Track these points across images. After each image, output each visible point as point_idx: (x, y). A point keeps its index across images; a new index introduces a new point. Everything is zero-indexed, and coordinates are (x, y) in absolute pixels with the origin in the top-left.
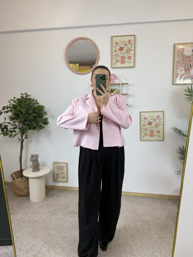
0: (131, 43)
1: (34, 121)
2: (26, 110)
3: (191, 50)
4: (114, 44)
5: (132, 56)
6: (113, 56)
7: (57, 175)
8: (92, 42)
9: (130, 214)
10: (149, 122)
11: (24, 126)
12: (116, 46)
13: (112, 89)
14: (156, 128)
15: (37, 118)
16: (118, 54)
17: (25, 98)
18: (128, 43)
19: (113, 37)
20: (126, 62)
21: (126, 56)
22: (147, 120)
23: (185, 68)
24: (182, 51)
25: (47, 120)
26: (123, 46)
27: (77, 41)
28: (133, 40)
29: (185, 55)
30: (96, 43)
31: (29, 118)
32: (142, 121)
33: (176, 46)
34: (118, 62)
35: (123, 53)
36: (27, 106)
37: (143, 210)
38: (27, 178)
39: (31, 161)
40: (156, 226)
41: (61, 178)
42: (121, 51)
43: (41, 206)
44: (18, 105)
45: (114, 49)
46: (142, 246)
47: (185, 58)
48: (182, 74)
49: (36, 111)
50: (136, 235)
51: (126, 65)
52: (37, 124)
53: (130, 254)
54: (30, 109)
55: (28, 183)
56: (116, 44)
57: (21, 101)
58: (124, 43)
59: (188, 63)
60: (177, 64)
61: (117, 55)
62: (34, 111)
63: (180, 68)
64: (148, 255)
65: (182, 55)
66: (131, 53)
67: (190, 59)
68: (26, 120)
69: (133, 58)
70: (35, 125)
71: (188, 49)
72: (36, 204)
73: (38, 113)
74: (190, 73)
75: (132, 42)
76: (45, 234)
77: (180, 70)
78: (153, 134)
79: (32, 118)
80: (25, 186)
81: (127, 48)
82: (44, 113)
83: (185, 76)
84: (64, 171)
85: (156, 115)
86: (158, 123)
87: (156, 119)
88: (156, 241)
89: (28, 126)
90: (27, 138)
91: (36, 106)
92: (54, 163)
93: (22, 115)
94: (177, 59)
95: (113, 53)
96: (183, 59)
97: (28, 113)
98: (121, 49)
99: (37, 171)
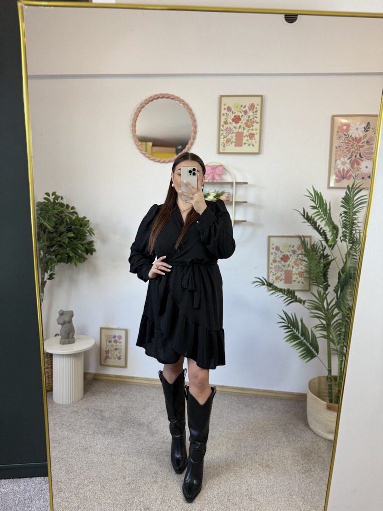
0: (255, 110)
1: (68, 247)
2: (55, 225)
3: (362, 128)
4: (225, 109)
5: (257, 134)
6: (221, 132)
7: (107, 352)
8: (183, 104)
9: (247, 428)
10: (284, 256)
11: (47, 255)
12: (228, 113)
13: (218, 192)
14: (296, 267)
15: (72, 240)
16: (230, 128)
17: (52, 201)
18: (250, 109)
19: (222, 96)
20: (245, 144)
21: (245, 133)
22: (281, 252)
23: (350, 159)
24: (346, 129)
25: (93, 246)
26: (240, 115)
27: (155, 100)
28: (258, 105)
29: (351, 136)
30: (191, 106)
31: (60, 241)
32: (272, 254)
33: (336, 118)
34: (230, 144)
35: (240, 127)
36: (56, 218)
37: (270, 421)
38: (51, 355)
39: (59, 324)
40: (295, 451)
41: (114, 358)
42: (237, 122)
43: (76, 412)
44: (41, 215)
45: (223, 119)
46: (270, 485)
47: (351, 141)
48: (346, 169)
49: (73, 227)
50: (258, 466)
51: (245, 149)
52: (76, 253)
54: (62, 223)
55: (50, 366)
56: (228, 111)
57: (46, 207)
58: (242, 108)
59: (356, 151)
60: (336, 151)
61: (229, 131)
62: (69, 226)
63: (342, 159)
65: (345, 135)
66: (254, 128)
67: (360, 144)
68: (54, 243)
69: (257, 137)
70: (71, 254)
71: (355, 125)
72: (67, 407)
73: (77, 232)
74: (359, 169)
75: (256, 108)
76: (84, 462)
77: (343, 162)
78: (292, 277)
79: (67, 241)
81: (247, 119)
82: (87, 231)
83: (351, 173)
84: (120, 346)
85: (297, 242)
86: (300, 259)
87: (296, 249)
88: (295, 476)
89: (56, 254)
90: (54, 278)
91: (72, 218)
92: (101, 329)
93: (45, 233)
94: (336, 143)
95: (221, 125)
96: (347, 143)
97: (56, 232)
98: (236, 120)
99: (69, 343)
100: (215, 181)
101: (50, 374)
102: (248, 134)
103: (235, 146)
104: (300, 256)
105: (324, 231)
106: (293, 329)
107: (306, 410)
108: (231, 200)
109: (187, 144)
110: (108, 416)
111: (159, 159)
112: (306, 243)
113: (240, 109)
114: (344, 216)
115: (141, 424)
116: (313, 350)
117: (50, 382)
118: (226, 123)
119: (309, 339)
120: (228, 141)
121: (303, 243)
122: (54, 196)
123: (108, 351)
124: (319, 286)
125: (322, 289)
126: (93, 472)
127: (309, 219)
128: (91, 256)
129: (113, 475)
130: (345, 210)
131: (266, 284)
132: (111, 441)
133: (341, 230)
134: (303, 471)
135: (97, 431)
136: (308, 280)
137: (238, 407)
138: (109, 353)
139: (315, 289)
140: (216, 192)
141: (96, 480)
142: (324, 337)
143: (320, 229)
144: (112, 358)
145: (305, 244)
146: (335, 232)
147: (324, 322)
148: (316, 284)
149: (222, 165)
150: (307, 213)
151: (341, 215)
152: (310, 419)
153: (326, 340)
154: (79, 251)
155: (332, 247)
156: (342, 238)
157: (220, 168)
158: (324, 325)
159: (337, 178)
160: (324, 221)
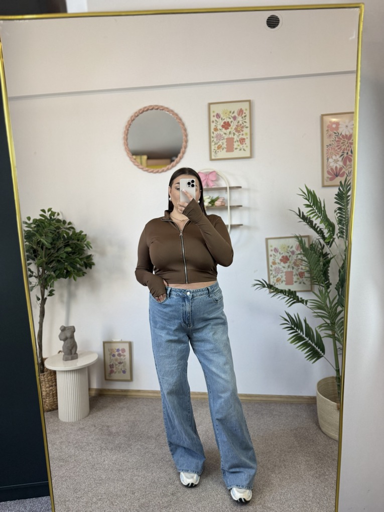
0: (244, 115)
1: (66, 262)
2: (52, 241)
3: (351, 125)
4: (214, 116)
5: (247, 138)
6: (212, 139)
7: (111, 366)
8: (173, 114)
10: (283, 257)
11: (46, 271)
12: (217, 120)
13: (213, 197)
14: (295, 267)
15: (71, 255)
16: (220, 134)
17: (49, 218)
18: (239, 115)
19: (210, 104)
20: (236, 149)
21: (236, 138)
22: (280, 253)
23: (342, 157)
24: (336, 127)
25: (91, 259)
26: (230, 121)
27: (145, 112)
28: (246, 110)
29: (341, 134)
30: (181, 115)
31: (58, 257)
32: (271, 256)
33: (325, 117)
34: (221, 150)
35: (230, 133)
36: (53, 234)
37: (280, 427)
38: (55, 372)
39: (61, 340)
41: (119, 372)
42: (227, 129)
43: (82, 429)
44: (37, 231)
45: (213, 126)
47: (341, 139)
48: (338, 167)
49: (70, 242)
51: (236, 154)
52: (74, 267)
53: (260, 508)
54: (59, 238)
55: (54, 384)
56: (217, 118)
57: (43, 224)
58: (231, 114)
59: (348, 149)
60: (327, 150)
61: (219, 137)
62: (66, 241)
63: (334, 157)
64: (296, 506)
65: (335, 133)
66: (244, 133)
67: (351, 141)
68: (52, 259)
69: (248, 141)
70: (70, 269)
71: (345, 123)
72: (72, 424)
73: (74, 246)
74: (351, 166)
75: (245, 113)
76: (92, 479)
77: (335, 160)
78: (292, 278)
79: (64, 256)
80: (47, 389)
81: (237, 124)
82: (85, 246)
83: (343, 170)
84: (125, 359)
85: (294, 243)
86: (299, 259)
87: (295, 250)
88: (309, 481)
89: (54, 270)
90: (53, 294)
91: (68, 233)
92: (104, 343)
93: (43, 250)
94: (327, 142)
95: (212, 132)
96: (337, 141)
97: (53, 248)
98: (226, 126)
99: (72, 359)
100: (210, 187)
101: (54, 392)
102: (238, 139)
103: (227, 151)
104: (299, 257)
105: (320, 229)
106: (297, 330)
107: (317, 413)
108: (226, 205)
109: (179, 152)
110: (115, 431)
111: (152, 170)
112: (304, 242)
113: (229, 115)
114: (339, 213)
115: (148, 438)
116: (319, 350)
117: (55, 400)
118: (216, 129)
119: (314, 340)
121: (301, 243)
122: (50, 212)
123: (113, 365)
124: (320, 285)
125: (324, 288)
126: (101, 489)
127: (304, 218)
128: (90, 270)
129: (121, 490)
130: (340, 206)
131: (266, 286)
132: (119, 456)
133: (337, 227)
134: (317, 475)
135: (104, 447)
136: (309, 279)
138: (113, 367)
139: (316, 288)
140: (210, 198)
141: (104, 497)
142: (329, 336)
143: (316, 227)
144: (117, 372)
145: (303, 244)
146: (331, 229)
147: (328, 321)
148: (317, 283)
149: (214, 172)
150: (303, 213)
151: (335, 211)
152: (321, 421)
153: (331, 340)
154: (78, 266)
155: (329, 244)
156: (339, 235)
157: (214, 173)
158: (328, 324)
159: (330, 176)
160: (319, 218)
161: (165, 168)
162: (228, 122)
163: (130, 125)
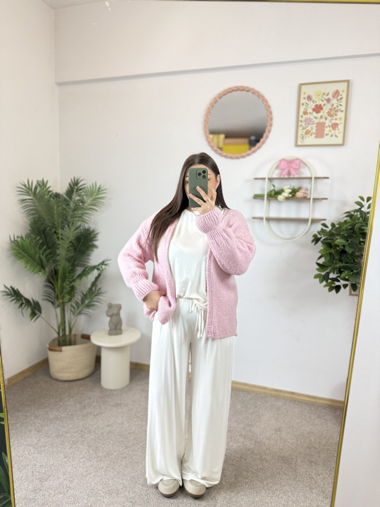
0: (340, 97)
4: (304, 98)
5: (341, 123)
6: (300, 123)
8: (258, 96)
9: (319, 442)
12: (308, 102)
13: (294, 187)
16: (310, 118)
18: (334, 97)
19: (301, 85)
20: (327, 135)
21: (328, 123)
26: (322, 103)
27: (229, 95)
28: (343, 91)
30: (267, 96)
34: (310, 135)
35: (321, 117)
42: (318, 112)
45: (302, 109)
51: (327, 140)
56: (308, 100)
58: (324, 96)
61: (308, 121)
66: (338, 117)
69: (341, 127)
75: (341, 95)
81: (330, 107)
95: (300, 116)
98: (317, 110)
99: (117, 334)
100: (292, 176)
102: (330, 124)
103: (316, 137)
108: (309, 197)
111: (231, 155)
113: (322, 98)
120: (307, 133)
137: (310, 417)
140: (292, 188)
149: (297, 159)
157: (298, 161)
161: (244, 154)
162: (320, 105)
163: (213, 107)
